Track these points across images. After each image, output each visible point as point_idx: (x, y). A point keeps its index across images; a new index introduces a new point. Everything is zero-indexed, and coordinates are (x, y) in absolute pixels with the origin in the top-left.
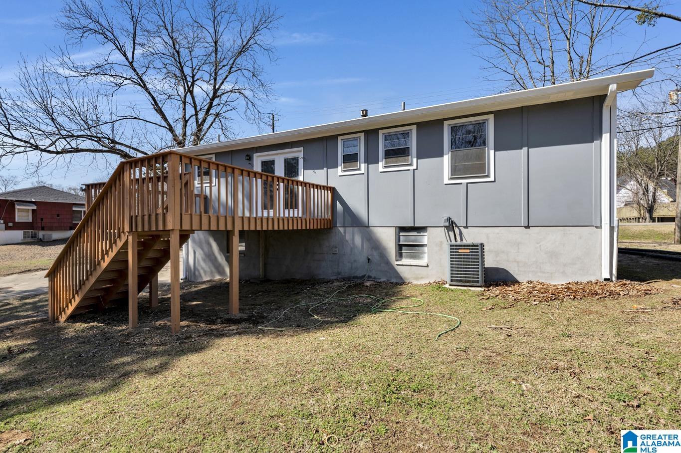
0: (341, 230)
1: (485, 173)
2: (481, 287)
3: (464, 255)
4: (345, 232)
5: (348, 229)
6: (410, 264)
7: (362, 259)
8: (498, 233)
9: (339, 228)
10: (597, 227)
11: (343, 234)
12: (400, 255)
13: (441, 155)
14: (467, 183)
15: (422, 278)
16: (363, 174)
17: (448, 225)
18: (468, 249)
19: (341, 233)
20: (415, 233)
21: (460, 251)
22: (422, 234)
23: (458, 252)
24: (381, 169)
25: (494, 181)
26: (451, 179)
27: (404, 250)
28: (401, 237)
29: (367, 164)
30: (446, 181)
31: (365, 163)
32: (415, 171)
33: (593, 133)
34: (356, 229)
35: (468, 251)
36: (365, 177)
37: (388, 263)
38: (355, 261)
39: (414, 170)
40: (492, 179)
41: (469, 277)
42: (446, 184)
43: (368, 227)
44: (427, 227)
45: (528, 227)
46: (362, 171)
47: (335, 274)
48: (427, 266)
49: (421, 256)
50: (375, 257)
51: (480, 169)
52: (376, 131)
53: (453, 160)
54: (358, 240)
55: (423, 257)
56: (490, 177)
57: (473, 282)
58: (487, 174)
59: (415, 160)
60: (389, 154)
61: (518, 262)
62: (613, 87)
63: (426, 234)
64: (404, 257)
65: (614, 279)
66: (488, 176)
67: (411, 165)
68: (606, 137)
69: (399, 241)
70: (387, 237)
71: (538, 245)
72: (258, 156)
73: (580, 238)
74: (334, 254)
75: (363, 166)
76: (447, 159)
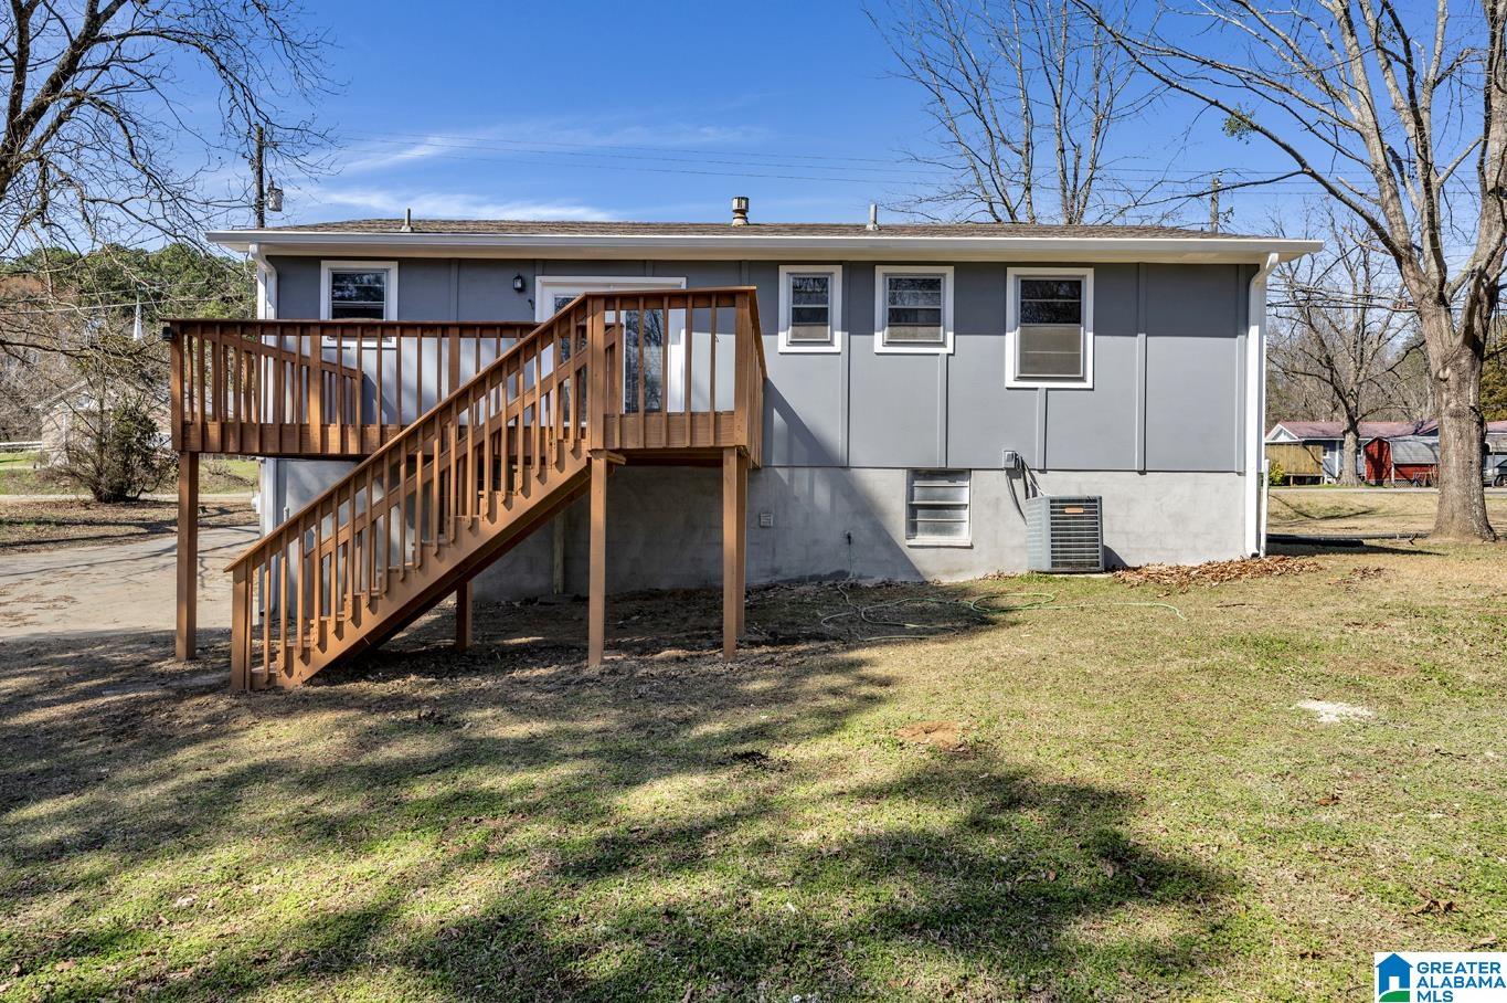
0: (783, 473)
1: (1079, 373)
2: (1101, 572)
3: (1075, 518)
4: (791, 478)
5: (798, 472)
6: (936, 544)
7: (833, 537)
8: (1096, 483)
9: (777, 470)
10: (1239, 474)
11: (786, 482)
12: (913, 528)
13: (1001, 331)
14: (1048, 389)
15: (960, 570)
16: (839, 353)
17: (1013, 466)
18: (1078, 506)
19: (782, 481)
20: (945, 483)
21: (1067, 510)
22: (958, 483)
23: (1064, 513)
24: (879, 347)
25: (1093, 389)
26: (1020, 378)
27: (921, 517)
28: (917, 491)
29: (847, 333)
30: (1010, 381)
31: (843, 330)
32: (950, 357)
33: (1235, 324)
34: (818, 472)
35: (1081, 510)
36: (841, 362)
37: (890, 544)
38: (816, 542)
39: (948, 355)
40: (1088, 384)
41: (1084, 557)
42: (1008, 389)
43: (847, 467)
44: (971, 470)
45: (1142, 472)
46: (837, 348)
47: (764, 574)
48: (971, 547)
49: (957, 527)
50: (863, 534)
51: (1069, 366)
52: (870, 266)
53: (1025, 344)
54: (822, 495)
55: (958, 530)
56: (1085, 381)
57: (1092, 565)
58: (1081, 375)
59: (950, 335)
60: (897, 317)
61: (1127, 533)
62: (1274, 257)
63: (967, 483)
64: (921, 531)
65: (1262, 554)
66: (1082, 379)
67: (943, 344)
68: (1254, 330)
69: (912, 500)
70: (889, 489)
71: (1158, 503)
72: (545, 284)
73: (1217, 491)
74: (763, 527)
75: (838, 336)
76: (1011, 340)
